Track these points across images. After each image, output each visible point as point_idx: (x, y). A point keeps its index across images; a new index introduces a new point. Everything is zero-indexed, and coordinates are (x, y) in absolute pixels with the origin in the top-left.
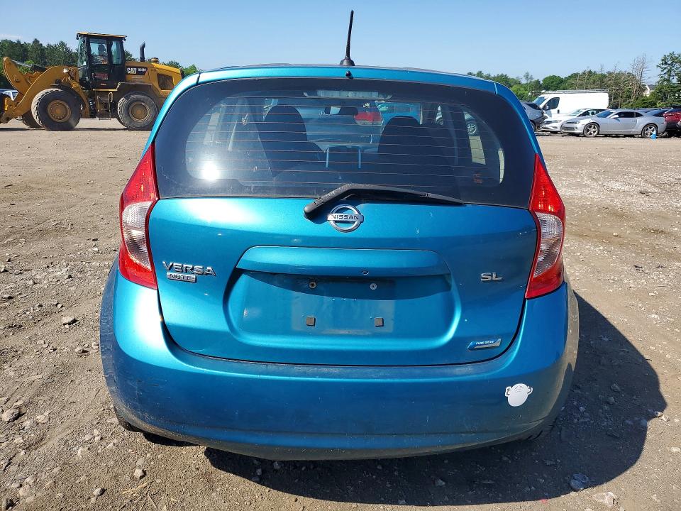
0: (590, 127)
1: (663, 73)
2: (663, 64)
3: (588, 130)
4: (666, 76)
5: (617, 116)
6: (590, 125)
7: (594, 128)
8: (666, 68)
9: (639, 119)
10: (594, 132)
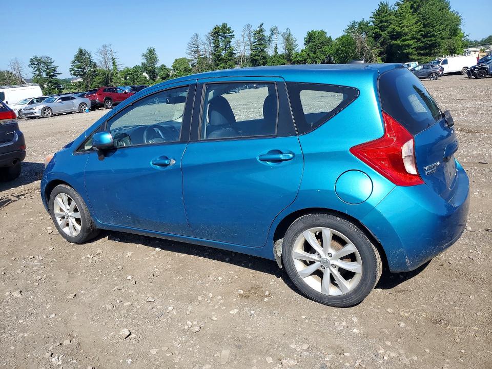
0: (45, 110)
1: (34, 70)
2: (31, 64)
3: (45, 113)
4: (38, 73)
5: (60, 100)
6: (44, 109)
7: (48, 111)
8: (35, 67)
9: (74, 101)
10: (49, 113)
